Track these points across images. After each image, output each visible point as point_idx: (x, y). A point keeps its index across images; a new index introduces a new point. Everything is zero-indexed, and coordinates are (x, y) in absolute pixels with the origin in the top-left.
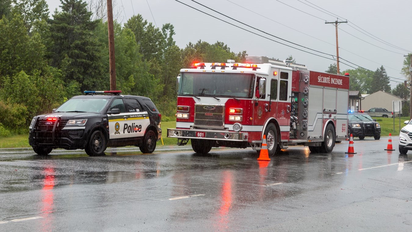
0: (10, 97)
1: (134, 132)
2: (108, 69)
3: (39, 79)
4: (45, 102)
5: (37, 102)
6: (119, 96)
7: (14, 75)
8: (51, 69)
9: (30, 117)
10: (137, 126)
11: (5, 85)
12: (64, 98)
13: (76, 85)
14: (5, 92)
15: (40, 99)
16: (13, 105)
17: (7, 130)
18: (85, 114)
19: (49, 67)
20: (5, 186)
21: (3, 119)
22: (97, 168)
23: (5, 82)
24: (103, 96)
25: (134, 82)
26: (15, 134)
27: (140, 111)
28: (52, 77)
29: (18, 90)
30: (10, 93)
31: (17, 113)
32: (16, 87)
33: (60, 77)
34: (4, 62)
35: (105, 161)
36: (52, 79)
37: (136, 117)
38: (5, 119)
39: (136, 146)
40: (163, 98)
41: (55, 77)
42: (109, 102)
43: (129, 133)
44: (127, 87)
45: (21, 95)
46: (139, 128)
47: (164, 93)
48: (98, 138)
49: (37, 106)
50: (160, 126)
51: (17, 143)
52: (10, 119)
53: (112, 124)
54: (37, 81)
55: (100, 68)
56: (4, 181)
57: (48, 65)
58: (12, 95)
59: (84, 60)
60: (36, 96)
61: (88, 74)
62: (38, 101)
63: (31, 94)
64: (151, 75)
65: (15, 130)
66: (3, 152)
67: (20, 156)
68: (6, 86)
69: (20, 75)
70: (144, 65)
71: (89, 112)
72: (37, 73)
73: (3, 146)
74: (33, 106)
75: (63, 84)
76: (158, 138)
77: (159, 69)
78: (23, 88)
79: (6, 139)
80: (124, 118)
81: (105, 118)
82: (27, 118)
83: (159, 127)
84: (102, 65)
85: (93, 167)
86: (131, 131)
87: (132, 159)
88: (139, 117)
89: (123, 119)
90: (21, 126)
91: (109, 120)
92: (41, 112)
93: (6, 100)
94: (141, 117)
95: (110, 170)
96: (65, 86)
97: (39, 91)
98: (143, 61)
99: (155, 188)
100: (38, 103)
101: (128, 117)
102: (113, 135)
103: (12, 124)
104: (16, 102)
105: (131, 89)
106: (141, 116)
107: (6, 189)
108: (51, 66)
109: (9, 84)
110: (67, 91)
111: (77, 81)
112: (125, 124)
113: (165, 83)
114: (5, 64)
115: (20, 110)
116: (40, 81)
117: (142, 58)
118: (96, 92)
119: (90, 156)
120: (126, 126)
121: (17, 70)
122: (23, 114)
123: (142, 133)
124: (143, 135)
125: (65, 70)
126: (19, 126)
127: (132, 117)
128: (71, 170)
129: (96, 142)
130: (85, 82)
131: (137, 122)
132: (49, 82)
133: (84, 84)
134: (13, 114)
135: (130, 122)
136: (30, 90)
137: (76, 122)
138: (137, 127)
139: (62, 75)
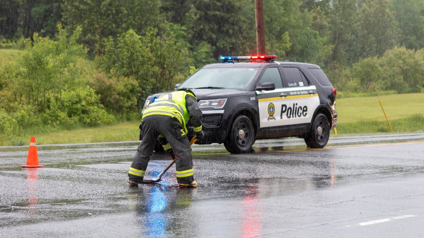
0: (115, 67)
1: (296, 117)
2: (252, 24)
3: (154, 41)
4: (164, 74)
5: (152, 74)
6: (272, 64)
7: (118, 37)
8: (171, 26)
9: (142, 96)
10: (300, 107)
11: (106, 50)
12: (191, 67)
13: (208, 48)
14: (107, 60)
15: (156, 69)
16: (118, 78)
17: (111, 115)
18: (223, 92)
19: (169, 23)
20: (108, 204)
21: (105, 99)
22: (244, 173)
23: (106, 45)
24: (249, 63)
25: (290, 41)
26: (122, 121)
27: (305, 85)
28: (172, 37)
29: (124, 57)
30: (114, 63)
31: (125, 91)
32: (122, 53)
33: (184, 37)
34: (104, 17)
35: (254, 161)
36: (173, 41)
37: (299, 95)
38: (107, 99)
39: (300, 137)
40: (332, 64)
41: (177, 37)
42: (258, 73)
43: (289, 119)
44: (280, 50)
45: (129, 63)
46: (304, 111)
47: (333, 57)
48: (243, 127)
49: (153, 80)
50: (335, 107)
51: (125, 133)
52: (115, 99)
53: (263, 106)
54: (151, 43)
55: (241, 24)
56: (106, 196)
57: (167, 20)
58: (116, 65)
59: (218, 13)
60: (151, 65)
61: (222, 32)
62: (154, 72)
63: (143, 63)
64: (314, 32)
65: (122, 114)
66: (104, 149)
67: (129, 154)
68: (108, 51)
69: (127, 36)
70: (304, 19)
71: (229, 89)
72: (152, 32)
73: (104, 138)
74: (147, 80)
75: (188, 47)
76: (332, 126)
77: (325, 23)
78: (132, 54)
79: (109, 127)
80: (281, 96)
81: (252, 96)
82: (139, 96)
83: (333, 109)
84: (243, 19)
85: (238, 171)
86: (291, 115)
87: (294, 158)
88: (303, 94)
89: (280, 98)
90: (130, 108)
91: (259, 100)
92: (158, 88)
93: (109, 72)
94: (306, 94)
95: (264, 176)
96: (191, 49)
97: (154, 59)
98: (302, 11)
99: (336, 205)
100: (154, 75)
101: (287, 94)
102: (264, 122)
103: (117, 106)
104: (123, 75)
105: (286, 52)
106: (306, 92)
107: (108, 209)
108: (171, 21)
109: (112, 48)
110: (194, 57)
111: (209, 43)
112: (283, 106)
113: (334, 43)
114: (106, 21)
115: (129, 86)
116: (156, 43)
117: (301, 7)
118: (239, 57)
119: (232, 153)
120: (284, 108)
121: (123, 28)
122: (132, 91)
123: (307, 119)
124: (309, 121)
125: (190, 27)
126: (127, 108)
127: (293, 95)
128: (205, 177)
129: (240, 133)
130: (220, 44)
131: (301, 102)
132: (169, 45)
133: (218, 47)
134: (119, 92)
135: (289, 103)
136: (142, 56)
137: (211, 103)
138: (300, 109)
139: (187, 35)
